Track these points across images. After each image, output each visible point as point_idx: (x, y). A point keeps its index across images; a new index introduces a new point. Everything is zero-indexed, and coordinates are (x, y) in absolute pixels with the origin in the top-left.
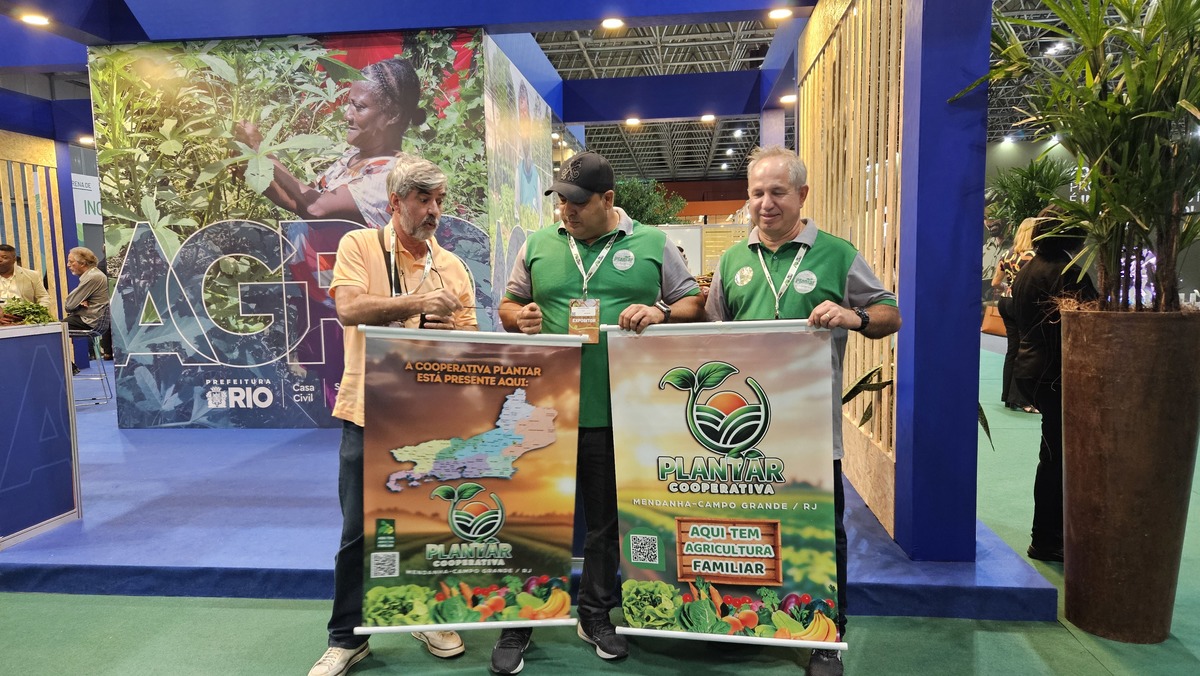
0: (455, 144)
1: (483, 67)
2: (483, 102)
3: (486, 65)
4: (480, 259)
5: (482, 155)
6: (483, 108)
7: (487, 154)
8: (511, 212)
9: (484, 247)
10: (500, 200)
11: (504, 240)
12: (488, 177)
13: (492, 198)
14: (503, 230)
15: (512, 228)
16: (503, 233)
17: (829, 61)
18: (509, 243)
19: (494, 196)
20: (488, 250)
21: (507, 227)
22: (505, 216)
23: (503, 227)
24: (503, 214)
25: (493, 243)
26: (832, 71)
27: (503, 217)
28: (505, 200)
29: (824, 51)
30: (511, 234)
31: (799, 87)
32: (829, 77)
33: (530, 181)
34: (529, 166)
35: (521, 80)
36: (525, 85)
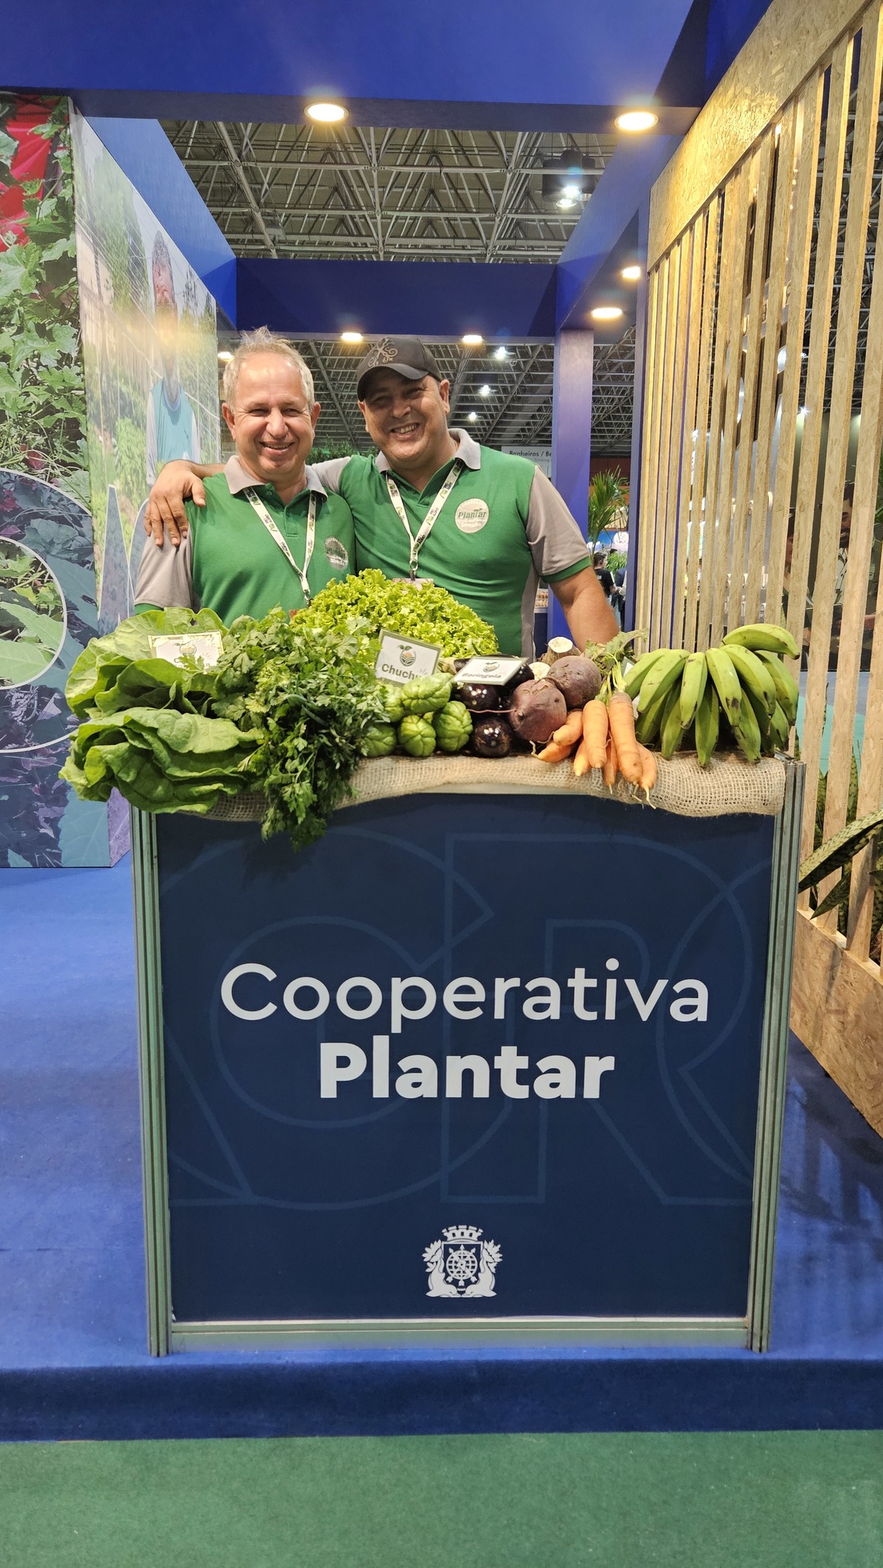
0: (20, 330)
1: (72, 176)
2: (76, 248)
3: (77, 173)
4: (75, 556)
5: (74, 355)
6: (74, 261)
7: (85, 354)
8: (139, 473)
9: (82, 535)
10: (115, 446)
11: (125, 522)
12: (87, 399)
13: (97, 442)
14: (122, 504)
15: (142, 503)
16: (123, 510)
17: (737, 206)
18: (136, 530)
19: (101, 438)
20: (91, 541)
21: (131, 501)
22: (126, 478)
23: (121, 499)
24: (122, 475)
25: (100, 528)
26: (745, 224)
27: (122, 480)
28: (125, 448)
29: (720, 192)
30: (138, 514)
31: (648, 274)
32: (734, 238)
33: (178, 420)
34: (174, 394)
35: (158, 232)
36: (166, 243)
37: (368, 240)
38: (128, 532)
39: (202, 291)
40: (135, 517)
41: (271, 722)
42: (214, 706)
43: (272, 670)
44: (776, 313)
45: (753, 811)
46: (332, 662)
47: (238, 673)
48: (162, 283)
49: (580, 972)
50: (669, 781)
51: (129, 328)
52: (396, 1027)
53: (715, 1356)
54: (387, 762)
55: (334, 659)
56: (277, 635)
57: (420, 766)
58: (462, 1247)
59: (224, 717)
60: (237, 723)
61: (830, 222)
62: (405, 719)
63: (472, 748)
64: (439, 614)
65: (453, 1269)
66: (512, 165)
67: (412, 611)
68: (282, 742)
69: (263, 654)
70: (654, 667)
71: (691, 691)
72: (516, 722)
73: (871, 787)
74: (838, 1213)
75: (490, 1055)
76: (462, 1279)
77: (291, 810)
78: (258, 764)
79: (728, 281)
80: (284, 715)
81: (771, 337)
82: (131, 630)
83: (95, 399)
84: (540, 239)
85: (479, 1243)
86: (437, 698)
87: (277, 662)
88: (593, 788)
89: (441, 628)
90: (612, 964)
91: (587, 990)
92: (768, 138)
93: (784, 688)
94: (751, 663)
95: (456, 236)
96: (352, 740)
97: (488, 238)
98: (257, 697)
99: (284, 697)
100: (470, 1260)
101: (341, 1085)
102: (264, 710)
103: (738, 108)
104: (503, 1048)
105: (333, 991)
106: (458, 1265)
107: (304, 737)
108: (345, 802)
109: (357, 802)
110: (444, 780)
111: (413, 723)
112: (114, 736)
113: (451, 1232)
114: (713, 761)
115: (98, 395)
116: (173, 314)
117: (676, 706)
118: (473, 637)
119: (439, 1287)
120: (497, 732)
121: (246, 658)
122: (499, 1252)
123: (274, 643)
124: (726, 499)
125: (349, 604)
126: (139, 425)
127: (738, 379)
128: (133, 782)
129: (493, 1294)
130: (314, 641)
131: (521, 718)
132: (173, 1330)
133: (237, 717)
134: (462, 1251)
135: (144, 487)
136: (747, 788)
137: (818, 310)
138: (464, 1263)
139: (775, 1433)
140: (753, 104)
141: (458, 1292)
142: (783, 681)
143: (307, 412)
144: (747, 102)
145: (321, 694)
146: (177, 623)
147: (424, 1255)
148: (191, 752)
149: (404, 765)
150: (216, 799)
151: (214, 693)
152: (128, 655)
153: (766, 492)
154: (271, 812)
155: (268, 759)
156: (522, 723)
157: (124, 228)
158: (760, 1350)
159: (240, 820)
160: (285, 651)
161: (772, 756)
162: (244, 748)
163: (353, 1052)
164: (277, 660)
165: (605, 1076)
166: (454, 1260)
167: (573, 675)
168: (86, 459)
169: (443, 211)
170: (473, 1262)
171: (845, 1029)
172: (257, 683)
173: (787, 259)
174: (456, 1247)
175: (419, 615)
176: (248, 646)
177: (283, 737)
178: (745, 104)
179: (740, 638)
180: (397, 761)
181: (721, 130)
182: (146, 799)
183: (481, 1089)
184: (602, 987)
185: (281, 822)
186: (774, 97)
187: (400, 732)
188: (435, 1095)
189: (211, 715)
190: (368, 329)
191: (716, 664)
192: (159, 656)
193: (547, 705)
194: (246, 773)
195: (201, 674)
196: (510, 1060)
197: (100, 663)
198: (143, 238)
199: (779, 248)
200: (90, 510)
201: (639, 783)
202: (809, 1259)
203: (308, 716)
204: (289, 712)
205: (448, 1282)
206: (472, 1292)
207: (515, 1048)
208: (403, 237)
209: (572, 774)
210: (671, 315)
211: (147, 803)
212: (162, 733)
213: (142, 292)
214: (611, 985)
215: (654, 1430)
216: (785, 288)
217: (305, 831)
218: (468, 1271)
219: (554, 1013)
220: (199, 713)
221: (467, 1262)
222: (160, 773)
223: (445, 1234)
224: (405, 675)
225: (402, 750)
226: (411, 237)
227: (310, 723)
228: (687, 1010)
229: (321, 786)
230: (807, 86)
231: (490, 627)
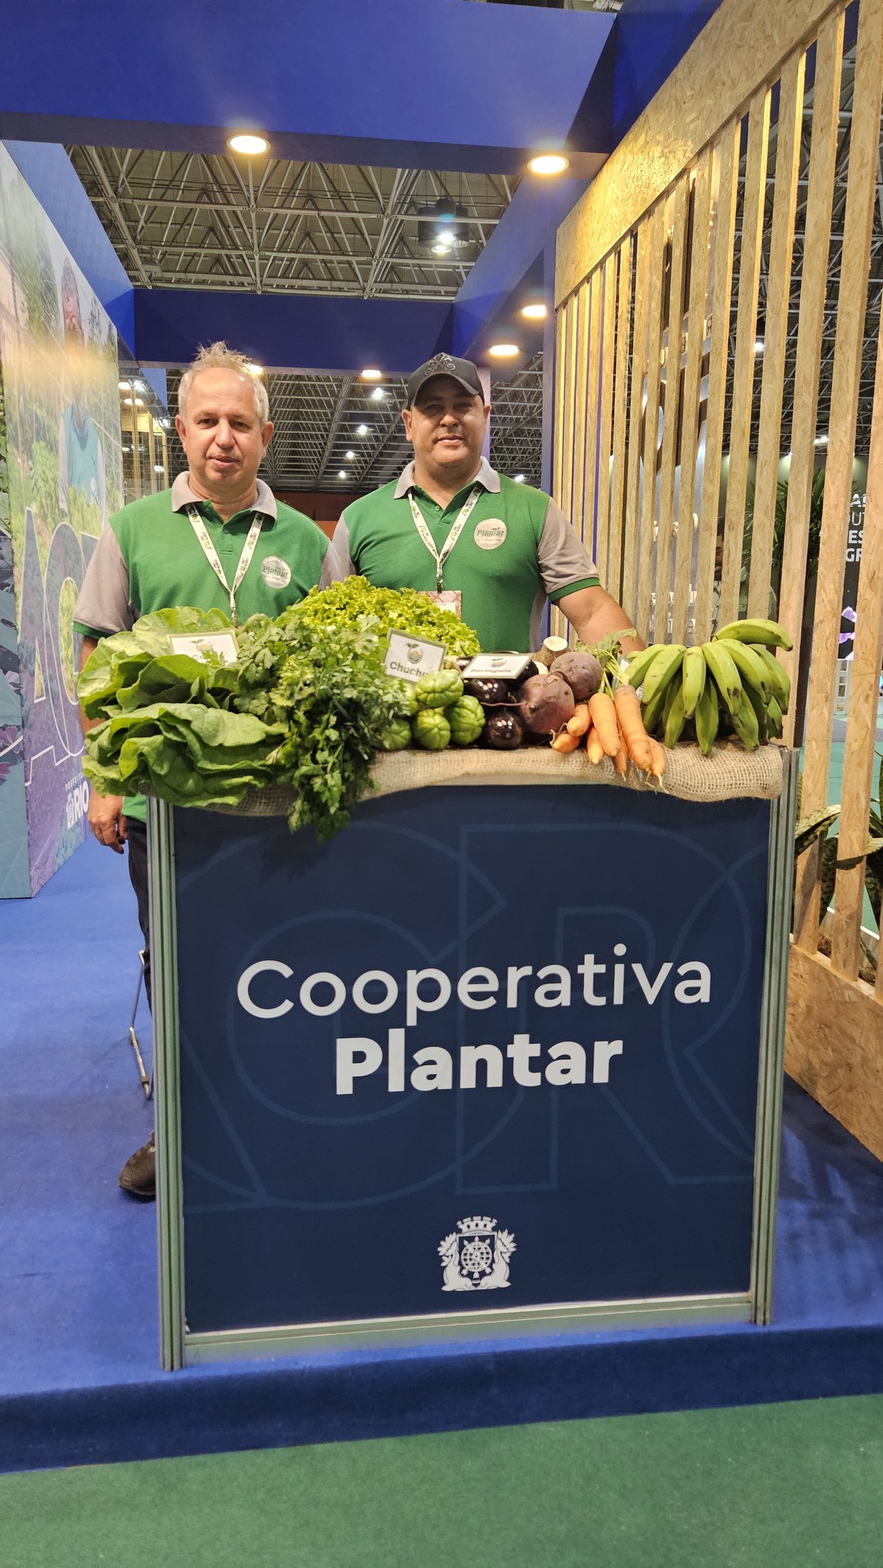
9: (2, 557)
10: (31, 469)
11: (41, 546)
12: (6, 421)
13: (16, 464)
14: (38, 527)
15: (55, 527)
16: (39, 533)
17: (650, 246)
18: (51, 554)
19: (19, 460)
20: (10, 563)
21: (46, 524)
22: (41, 502)
23: (37, 522)
24: (38, 498)
25: (20, 550)
26: (661, 262)
27: (38, 502)
28: (40, 471)
29: (633, 233)
30: (53, 537)
31: (554, 312)
32: (649, 276)
33: (85, 447)
34: (82, 420)
35: (67, 258)
36: (73, 269)
37: (245, 280)
38: (44, 555)
39: (105, 319)
40: (50, 542)
41: (300, 715)
42: (237, 701)
43: (295, 665)
44: (697, 345)
45: (755, 796)
46: (350, 657)
47: (260, 668)
48: (70, 309)
49: (589, 958)
50: (677, 767)
51: (43, 352)
52: (412, 1020)
53: (721, 1332)
54: (403, 755)
55: (352, 655)
56: (296, 630)
57: (437, 758)
58: (477, 1239)
59: (247, 712)
60: (260, 717)
61: (752, 259)
62: (420, 713)
63: (484, 741)
64: (425, 618)
65: (468, 1262)
66: (389, 211)
67: (400, 616)
68: (310, 733)
69: (284, 650)
70: (655, 660)
71: (693, 683)
72: (528, 714)
73: (815, 786)
74: (811, 1192)
75: (503, 1043)
76: (476, 1271)
77: (324, 800)
78: (288, 756)
79: (643, 316)
80: (309, 708)
81: (692, 369)
82: (147, 628)
83: (13, 421)
84: (414, 283)
85: (493, 1233)
86: (453, 691)
87: (300, 657)
88: (607, 777)
89: (430, 631)
90: (620, 950)
91: (596, 976)
92: (682, 183)
93: (777, 679)
94: (748, 654)
95: (333, 279)
96: (377, 730)
97: (366, 281)
98: (281, 692)
99: (309, 690)
100: (485, 1251)
101: (355, 1079)
102: (290, 703)
103: (651, 154)
104: (516, 1037)
105: (349, 986)
106: (473, 1257)
107: (334, 727)
108: (366, 795)
109: (379, 794)
110: (463, 771)
111: (429, 716)
112: (150, 729)
113: (466, 1224)
114: (714, 749)
115: (16, 417)
116: (80, 340)
117: (677, 698)
118: (461, 640)
119: (454, 1281)
120: (510, 724)
121: (269, 654)
122: (513, 1242)
123: (294, 639)
124: (648, 524)
125: (337, 609)
126: (52, 449)
127: (658, 409)
128: (166, 775)
129: (508, 1284)
130: (329, 638)
131: (533, 711)
132: (187, 1341)
133: (260, 713)
134: (477, 1243)
135: (57, 511)
136: (749, 774)
137: (743, 340)
138: (479, 1255)
139: (780, 1404)
140: (666, 151)
141: (474, 1284)
142: (777, 673)
143: (256, 429)
144: (659, 149)
145: (346, 687)
146: (187, 622)
147: (439, 1249)
148: (221, 745)
149: (421, 758)
150: (245, 792)
151: (235, 687)
152: (150, 652)
153: (691, 514)
154: (298, 804)
155: (297, 752)
156: (534, 715)
157: (37, 252)
158: (764, 1323)
159: (263, 814)
160: (304, 647)
161: (765, 743)
162: (273, 741)
163: (370, 1047)
164: (299, 655)
165: (614, 1060)
166: (468, 1252)
167: (579, 670)
168: (5, 481)
169: (319, 253)
170: (488, 1253)
171: (795, 1020)
172: (279, 678)
173: (706, 295)
174: (471, 1239)
175: (407, 619)
176: (270, 642)
177: (311, 729)
178: (657, 151)
179: (733, 633)
180: (414, 754)
181: (632, 174)
182: (176, 791)
183: (495, 1079)
184: (610, 972)
185: (308, 814)
186: (689, 143)
187: (417, 726)
188: (449, 1086)
189: (234, 709)
190: (266, 362)
191: (715, 656)
192: (177, 651)
193: (558, 697)
194: (277, 768)
195: (223, 669)
196: (523, 1048)
197: (115, 662)
198: (53, 264)
199: (698, 285)
200: (10, 532)
201: (651, 769)
202: (793, 1237)
203: (335, 707)
204: (315, 705)
205: (462, 1275)
206: (487, 1283)
207: (527, 1037)
208: (280, 277)
209: (588, 761)
210: (582, 350)
211: (178, 797)
212: (194, 726)
213: (53, 317)
214: (619, 969)
215: (667, 1410)
216: (705, 322)
217: (329, 823)
218: (483, 1263)
219: (565, 999)
220: (221, 708)
221: (482, 1253)
222: (191, 766)
223: (461, 1226)
224: (413, 672)
225: (418, 743)
226: (288, 278)
227: (338, 714)
228: (691, 991)
229: (349, 777)
230: (724, 133)
231: (473, 631)
